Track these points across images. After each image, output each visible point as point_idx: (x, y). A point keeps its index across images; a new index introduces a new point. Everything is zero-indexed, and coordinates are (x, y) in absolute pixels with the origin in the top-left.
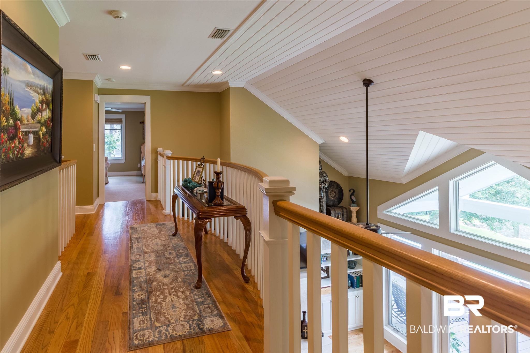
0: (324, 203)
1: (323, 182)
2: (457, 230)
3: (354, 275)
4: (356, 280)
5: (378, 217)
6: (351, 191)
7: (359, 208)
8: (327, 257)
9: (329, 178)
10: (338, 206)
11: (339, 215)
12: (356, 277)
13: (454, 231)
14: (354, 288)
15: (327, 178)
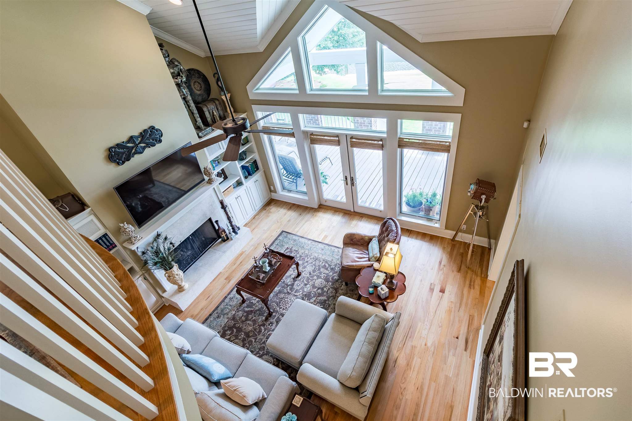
0: (191, 102)
1: (179, 75)
2: (311, 90)
3: (247, 165)
4: (251, 168)
5: (250, 99)
6: (215, 77)
7: (230, 94)
8: (218, 160)
9: (184, 67)
10: (209, 99)
11: (213, 110)
12: (250, 165)
13: (310, 91)
14: (251, 175)
15: (182, 68)
